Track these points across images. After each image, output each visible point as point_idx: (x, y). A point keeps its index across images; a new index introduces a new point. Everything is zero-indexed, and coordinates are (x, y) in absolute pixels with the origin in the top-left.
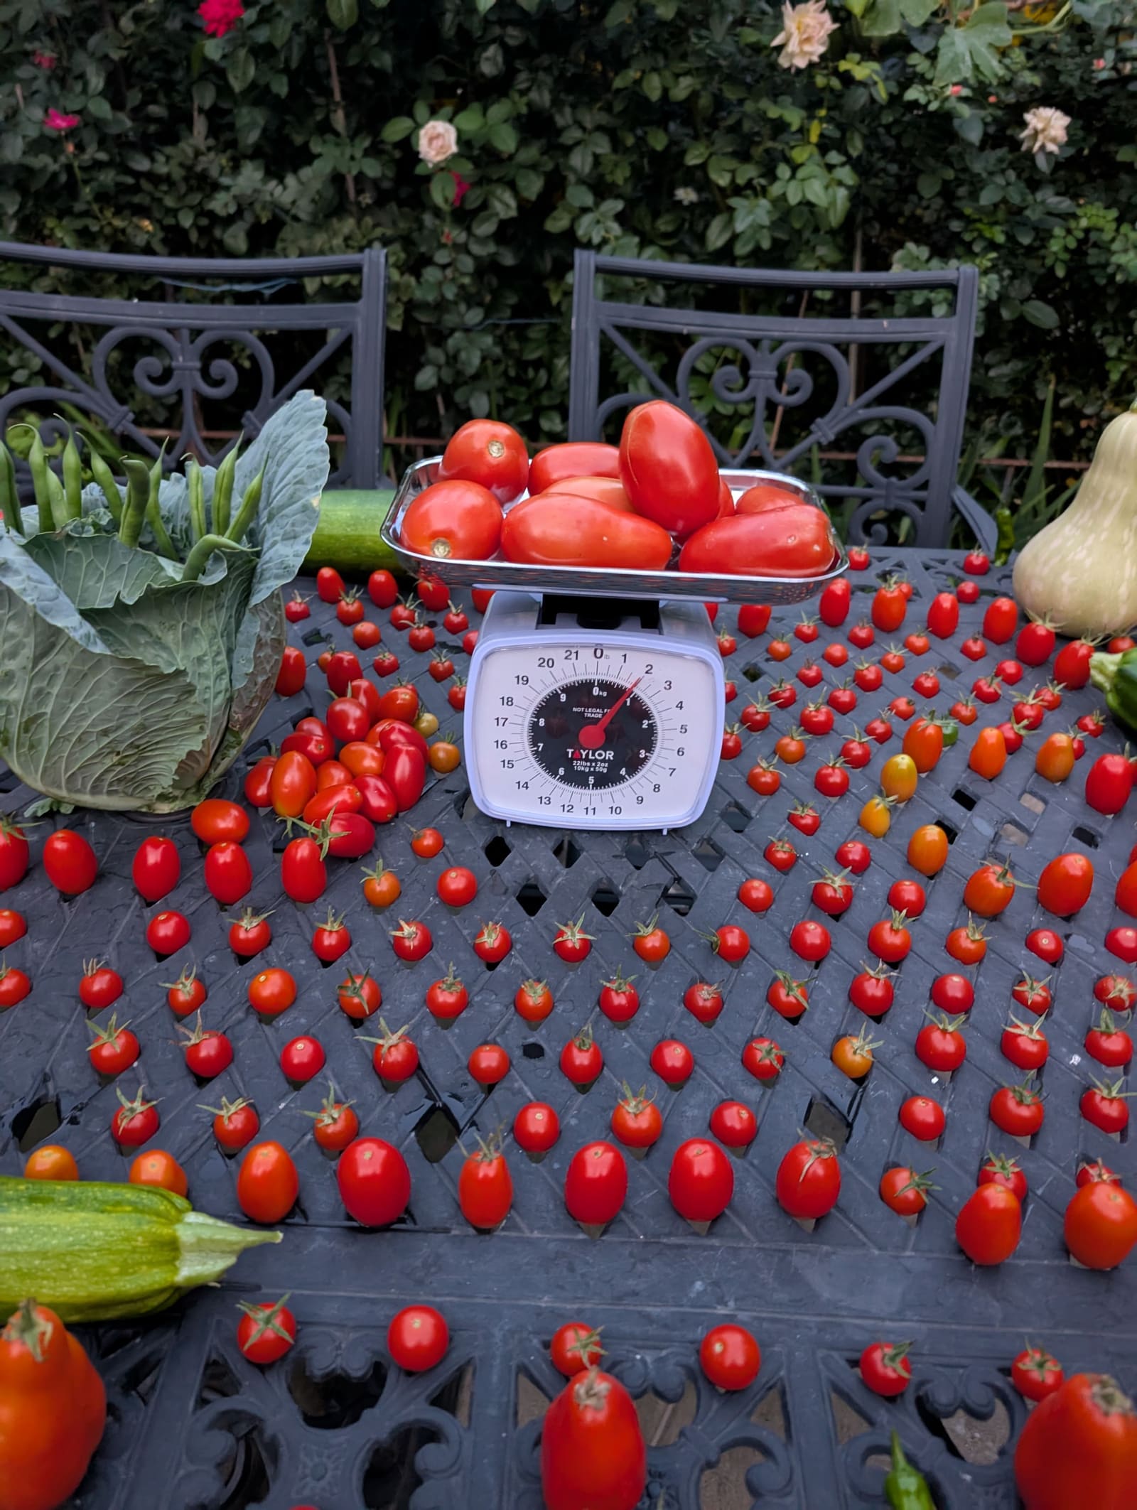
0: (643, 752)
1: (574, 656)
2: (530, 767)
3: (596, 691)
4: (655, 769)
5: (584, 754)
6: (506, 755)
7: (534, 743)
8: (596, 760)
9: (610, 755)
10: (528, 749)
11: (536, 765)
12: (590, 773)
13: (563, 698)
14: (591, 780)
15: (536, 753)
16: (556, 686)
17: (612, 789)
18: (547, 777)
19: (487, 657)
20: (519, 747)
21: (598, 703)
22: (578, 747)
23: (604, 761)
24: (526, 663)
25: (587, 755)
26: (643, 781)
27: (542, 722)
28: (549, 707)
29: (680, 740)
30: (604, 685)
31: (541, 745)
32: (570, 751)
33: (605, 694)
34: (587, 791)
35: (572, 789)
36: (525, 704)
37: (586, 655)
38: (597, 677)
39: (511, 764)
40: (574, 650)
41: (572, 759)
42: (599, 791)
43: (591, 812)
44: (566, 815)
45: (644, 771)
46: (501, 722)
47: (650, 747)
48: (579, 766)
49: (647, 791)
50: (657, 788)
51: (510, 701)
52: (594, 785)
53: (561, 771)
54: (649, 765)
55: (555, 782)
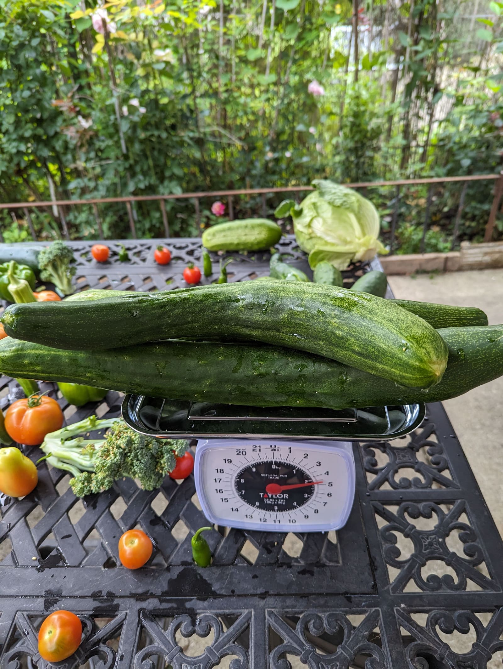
0: (307, 495)
1: (258, 450)
2: (238, 502)
3: (274, 467)
4: (314, 502)
5: (270, 496)
6: (223, 496)
7: (239, 490)
8: (278, 499)
9: (286, 496)
10: (236, 493)
11: (242, 501)
12: (275, 505)
13: (254, 470)
14: (276, 508)
15: (241, 495)
16: (249, 464)
17: (289, 512)
18: (249, 506)
20: (230, 492)
21: (276, 472)
22: (266, 493)
23: (283, 499)
25: (272, 496)
26: (308, 508)
27: (243, 481)
28: (246, 473)
29: (328, 489)
30: (278, 464)
31: (244, 491)
33: (280, 468)
34: (274, 513)
35: (265, 512)
36: (231, 473)
37: (266, 450)
38: (274, 460)
39: (226, 501)
41: (263, 498)
42: (281, 513)
43: (277, 523)
44: (262, 522)
45: (308, 503)
46: (218, 481)
47: (310, 492)
48: (267, 501)
49: (310, 513)
50: (316, 511)
51: (222, 471)
52: (278, 510)
53: (257, 504)
54: (310, 500)
55: (254, 508)
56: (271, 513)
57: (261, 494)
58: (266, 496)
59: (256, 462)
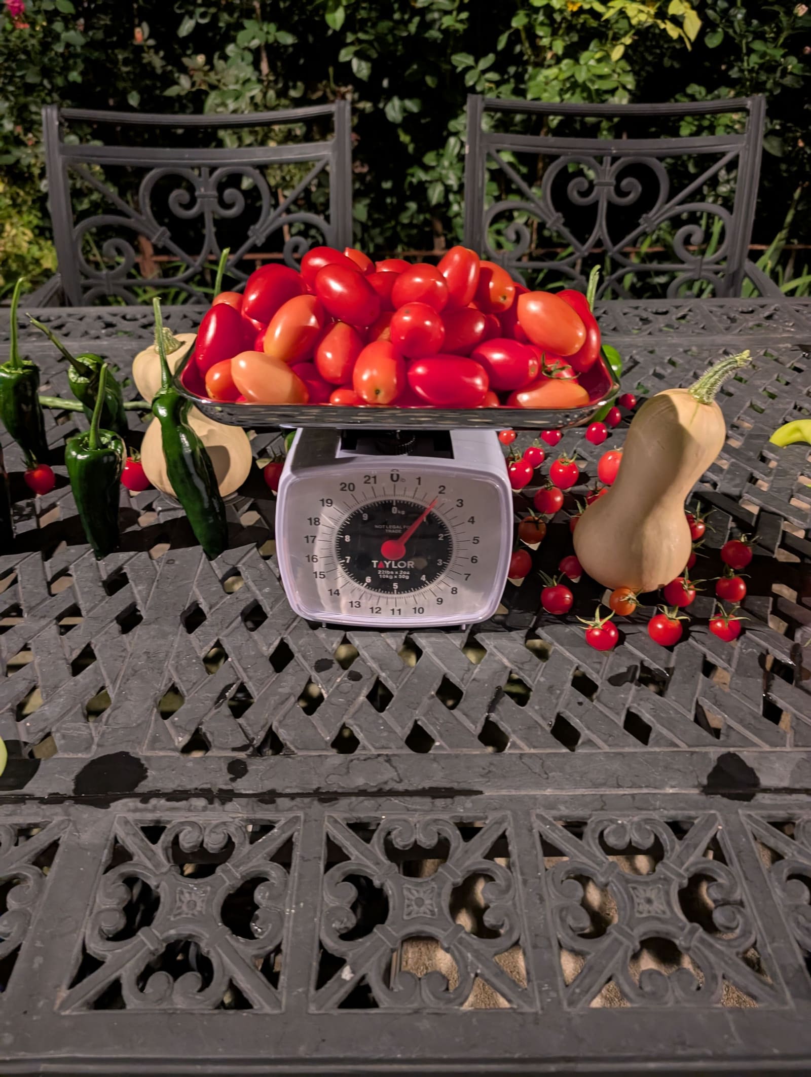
0: (441, 561)
1: (372, 480)
2: (340, 577)
3: (395, 510)
4: (452, 574)
5: (387, 564)
7: (342, 555)
9: (411, 564)
10: (337, 562)
11: (345, 575)
12: (394, 580)
14: (395, 586)
15: (345, 565)
16: (358, 507)
17: (414, 593)
18: (356, 584)
20: (329, 560)
21: (398, 520)
22: (381, 559)
23: (406, 569)
26: (442, 585)
27: (347, 538)
28: (353, 525)
30: (401, 505)
31: (349, 558)
33: (403, 513)
34: (392, 596)
35: (378, 594)
36: (331, 524)
38: (394, 498)
42: (403, 595)
44: (375, 616)
45: (443, 576)
46: (311, 539)
47: (446, 557)
48: (384, 574)
49: (446, 594)
50: (454, 591)
51: (317, 521)
52: (398, 590)
53: (368, 580)
54: (446, 571)
55: (363, 588)
56: (389, 596)
57: (375, 562)
58: (381, 566)
59: (369, 502)
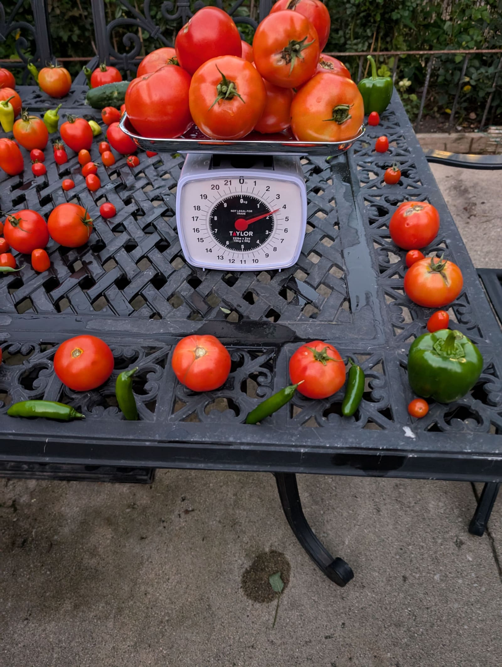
0: (267, 231)
1: (229, 183)
2: (211, 241)
3: (242, 201)
4: (274, 240)
5: (238, 233)
6: (200, 235)
7: (213, 228)
8: (244, 237)
9: (251, 233)
10: (210, 232)
11: (215, 240)
12: (242, 243)
13: (225, 205)
14: (243, 246)
15: (214, 234)
16: (221, 199)
17: (253, 251)
18: (221, 246)
19: (185, 185)
20: (205, 231)
22: (235, 230)
23: (248, 237)
24: (205, 188)
25: (240, 234)
26: (268, 246)
27: (216, 218)
28: (219, 210)
29: (286, 225)
30: (245, 198)
31: (216, 230)
32: (231, 232)
33: (246, 202)
34: (240, 252)
35: (233, 251)
36: (207, 210)
37: (235, 182)
38: (241, 194)
39: (201, 240)
40: (229, 180)
41: (233, 236)
42: (247, 252)
43: (243, 262)
44: (231, 264)
45: (269, 240)
46: (195, 219)
47: (270, 229)
48: (236, 240)
49: (270, 251)
50: (275, 249)
51: (198, 208)
52: (244, 249)
53: (228, 243)
54: (270, 238)
55: (225, 248)
56: (239, 252)
58: (235, 234)
59: (227, 196)
